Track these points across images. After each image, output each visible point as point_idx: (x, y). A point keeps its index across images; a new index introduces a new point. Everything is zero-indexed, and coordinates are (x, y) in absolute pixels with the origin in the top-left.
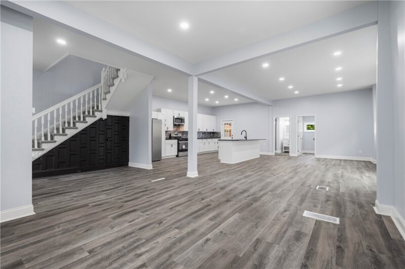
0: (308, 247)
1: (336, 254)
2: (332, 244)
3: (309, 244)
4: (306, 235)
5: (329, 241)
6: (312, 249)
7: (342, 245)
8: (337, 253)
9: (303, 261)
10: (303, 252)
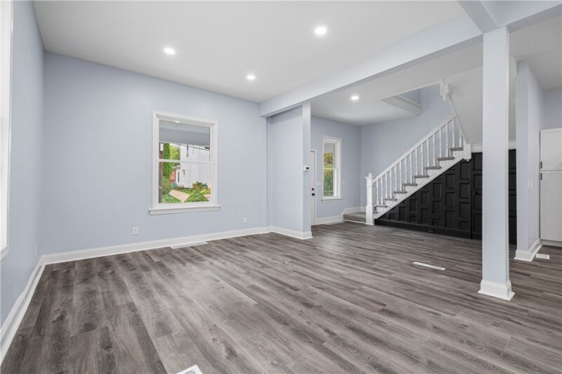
0: (143, 324)
1: (110, 336)
2: (119, 346)
3: (144, 327)
4: (157, 335)
5: (124, 348)
6: (138, 325)
7: (106, 352)
8: (109, 338)
9: (137, 312)
10: (144, 317)
